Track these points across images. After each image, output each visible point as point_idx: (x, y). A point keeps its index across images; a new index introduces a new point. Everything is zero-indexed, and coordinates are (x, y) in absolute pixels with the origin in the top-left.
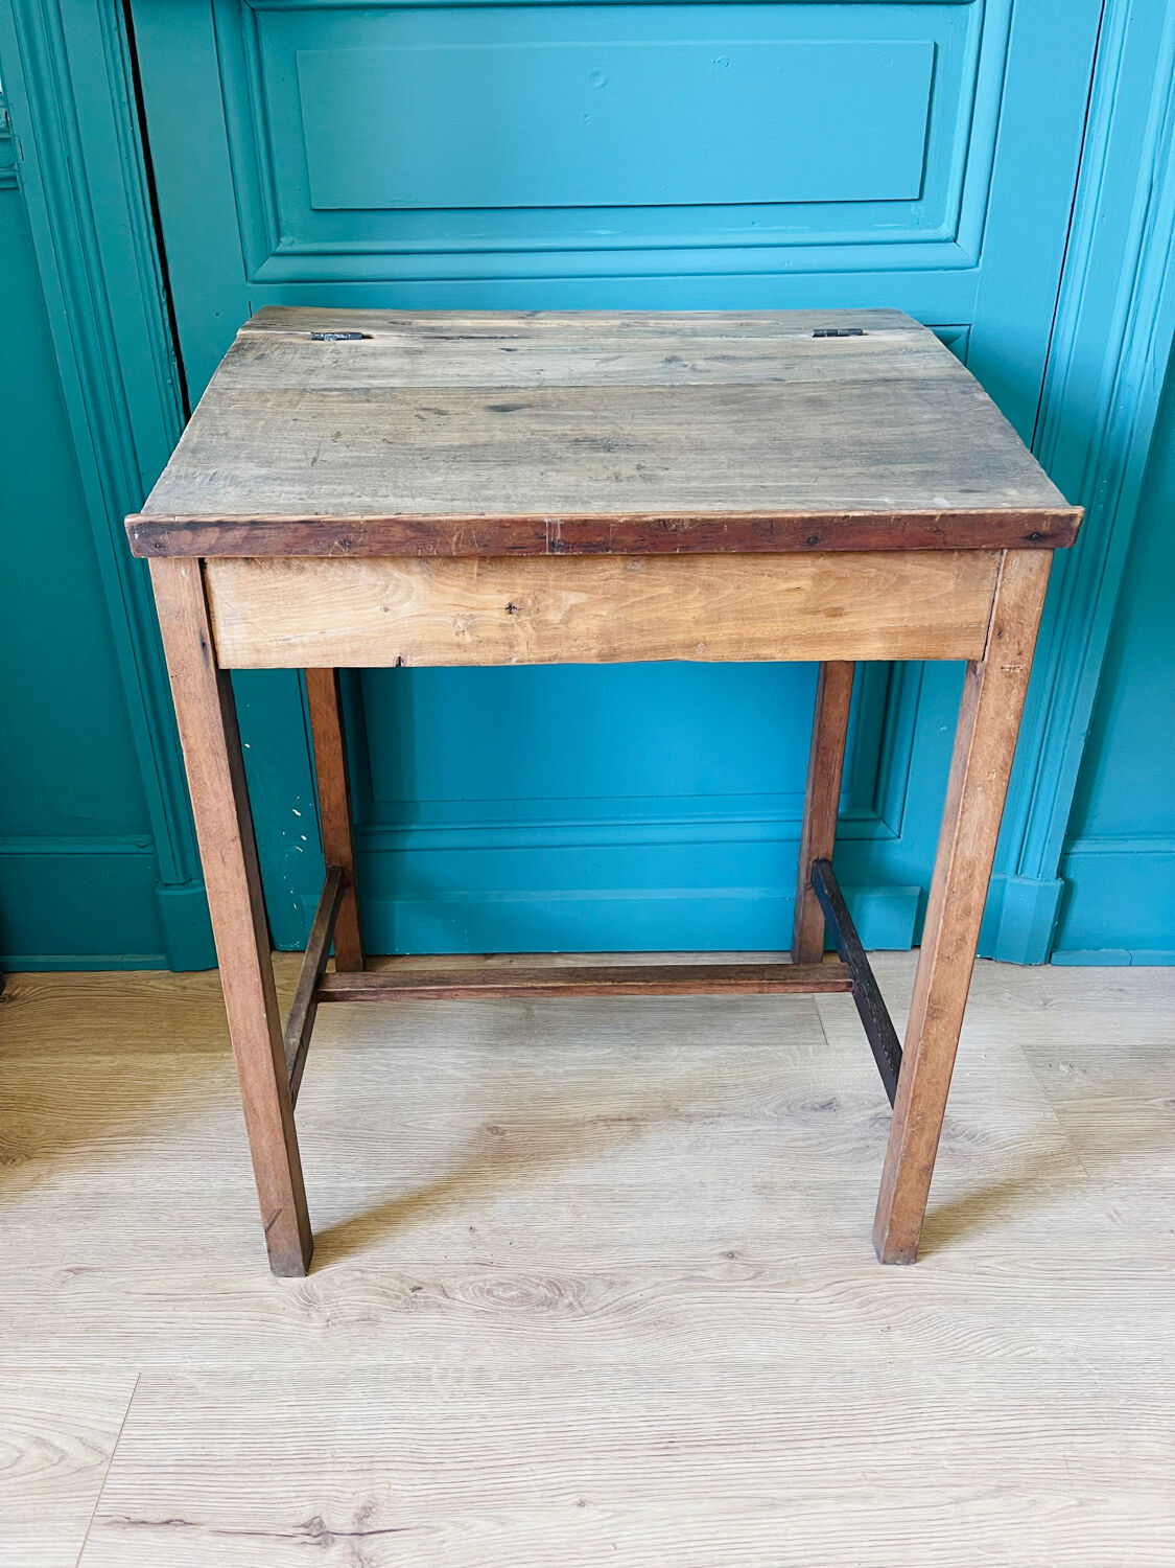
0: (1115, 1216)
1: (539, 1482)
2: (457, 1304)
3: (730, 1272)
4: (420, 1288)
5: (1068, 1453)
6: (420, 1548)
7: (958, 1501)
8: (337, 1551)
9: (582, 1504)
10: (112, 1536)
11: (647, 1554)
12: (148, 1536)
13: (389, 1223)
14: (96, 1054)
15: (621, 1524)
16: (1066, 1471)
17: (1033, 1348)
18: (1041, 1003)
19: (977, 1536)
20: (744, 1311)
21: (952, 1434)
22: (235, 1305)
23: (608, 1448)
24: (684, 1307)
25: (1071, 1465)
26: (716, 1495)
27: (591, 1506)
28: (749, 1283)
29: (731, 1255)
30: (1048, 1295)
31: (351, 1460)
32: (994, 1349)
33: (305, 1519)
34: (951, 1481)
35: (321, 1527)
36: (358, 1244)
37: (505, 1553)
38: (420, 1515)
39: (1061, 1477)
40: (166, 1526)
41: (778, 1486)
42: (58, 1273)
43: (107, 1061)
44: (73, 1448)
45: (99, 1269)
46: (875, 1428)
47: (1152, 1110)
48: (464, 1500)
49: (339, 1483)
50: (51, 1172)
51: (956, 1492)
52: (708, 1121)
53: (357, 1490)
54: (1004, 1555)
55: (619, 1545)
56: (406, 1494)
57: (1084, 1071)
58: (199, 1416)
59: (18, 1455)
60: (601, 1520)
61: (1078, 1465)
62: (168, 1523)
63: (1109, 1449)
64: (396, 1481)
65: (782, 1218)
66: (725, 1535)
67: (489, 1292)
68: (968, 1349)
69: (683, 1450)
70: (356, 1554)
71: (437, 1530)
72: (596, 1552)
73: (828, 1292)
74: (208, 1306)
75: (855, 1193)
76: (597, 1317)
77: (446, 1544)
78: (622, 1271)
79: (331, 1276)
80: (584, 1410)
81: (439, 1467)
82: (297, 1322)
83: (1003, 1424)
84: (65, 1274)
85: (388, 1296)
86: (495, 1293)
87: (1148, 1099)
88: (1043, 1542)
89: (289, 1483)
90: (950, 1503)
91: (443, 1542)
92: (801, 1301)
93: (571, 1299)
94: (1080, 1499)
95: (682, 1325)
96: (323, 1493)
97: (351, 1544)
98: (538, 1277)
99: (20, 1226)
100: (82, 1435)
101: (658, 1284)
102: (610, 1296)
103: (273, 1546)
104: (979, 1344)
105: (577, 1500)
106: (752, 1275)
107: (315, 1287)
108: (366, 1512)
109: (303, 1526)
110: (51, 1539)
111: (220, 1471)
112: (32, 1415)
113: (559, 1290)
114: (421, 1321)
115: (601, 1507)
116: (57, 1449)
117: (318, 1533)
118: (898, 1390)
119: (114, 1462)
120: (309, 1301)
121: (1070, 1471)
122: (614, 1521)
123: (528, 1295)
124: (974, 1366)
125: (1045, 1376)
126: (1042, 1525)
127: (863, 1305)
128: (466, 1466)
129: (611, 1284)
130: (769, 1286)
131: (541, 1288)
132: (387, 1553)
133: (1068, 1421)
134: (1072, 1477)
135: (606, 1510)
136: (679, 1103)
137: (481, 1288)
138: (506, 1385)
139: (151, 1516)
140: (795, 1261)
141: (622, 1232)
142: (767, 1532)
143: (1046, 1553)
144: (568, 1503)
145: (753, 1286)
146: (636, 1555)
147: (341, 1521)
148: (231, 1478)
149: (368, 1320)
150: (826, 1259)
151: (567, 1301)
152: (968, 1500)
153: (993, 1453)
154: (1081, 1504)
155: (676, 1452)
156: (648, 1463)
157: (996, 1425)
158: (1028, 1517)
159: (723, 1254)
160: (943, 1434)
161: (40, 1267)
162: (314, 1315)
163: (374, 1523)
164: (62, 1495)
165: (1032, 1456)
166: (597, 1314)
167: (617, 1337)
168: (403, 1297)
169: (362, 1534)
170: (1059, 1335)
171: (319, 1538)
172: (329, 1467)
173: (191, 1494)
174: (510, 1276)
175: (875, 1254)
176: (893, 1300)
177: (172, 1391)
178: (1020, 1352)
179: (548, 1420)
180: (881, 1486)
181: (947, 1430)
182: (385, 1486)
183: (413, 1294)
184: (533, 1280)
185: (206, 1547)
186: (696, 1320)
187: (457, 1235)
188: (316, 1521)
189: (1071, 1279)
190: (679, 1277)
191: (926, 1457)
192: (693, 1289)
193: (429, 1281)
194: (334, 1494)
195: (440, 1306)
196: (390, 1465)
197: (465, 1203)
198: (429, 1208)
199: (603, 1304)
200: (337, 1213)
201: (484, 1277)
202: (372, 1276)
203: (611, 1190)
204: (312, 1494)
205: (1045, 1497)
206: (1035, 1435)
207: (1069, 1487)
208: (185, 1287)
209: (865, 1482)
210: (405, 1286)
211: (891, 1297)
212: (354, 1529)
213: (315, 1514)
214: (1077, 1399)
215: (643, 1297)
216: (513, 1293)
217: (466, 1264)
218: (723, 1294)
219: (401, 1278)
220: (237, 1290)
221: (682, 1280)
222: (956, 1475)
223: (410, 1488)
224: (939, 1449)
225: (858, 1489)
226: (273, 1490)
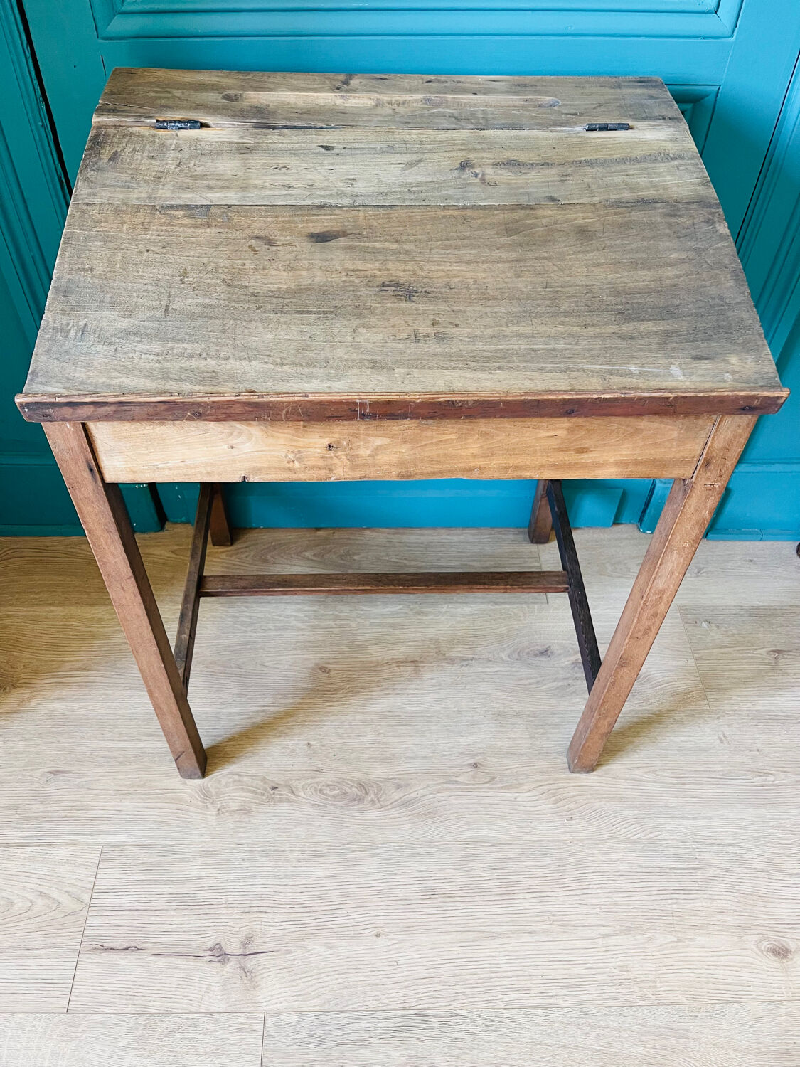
0: (723, 738)
1: (352, 921)
2: (300, 799)
3: (474, 777)
4: (277, 788)
5: (674, 906)
6: (280, 964)
7: (604, 936)
8: (231, 966)
9: (378, 935)
10: (93, 958)
11: (416, 968)
12: (115, 958)
13: (255, 740)
14: (52, 605)
15: (401, 948)
16: (671, 918)
17: (660, 833)
18: (696, 571)
19: (614, 960)
20: (482, 806)
21: (603, 891)
22: (159, 798)
23: (394, 898)
24: (444, 803)
25: (675, 914)
26: (459, 929)
27: (384, 936)
28: (486, 785)
29: (475, 766)
30: (673, 795)
31: (237, 906)
32: (635, 833)
33: (210, 944)
34: (601, 922)
35: (221, 950)
36: (237, 755)
37: (332, 967)
38: (279, 942)
39: (668, 921)
40: (127, 951)
41: (497, 924)
42: (43, 775)
43: (59, 611)
44: (64, 899)
45: (70, 772)
46: (558, 886)
47: (759, 658)
48: (307, 932)
49: (230, 921)
50: (30, 698)
51: (603, 930)
52: (464, 663)
53: (241, 925)
54: (630, 973)
55: (399, 963)
56: (272, 928)
57: (718, 627)
58: (142, 875)
59: (30, 904)
60: (389, 946)
61: (680, 914)
62: (127, 949)
63: (700, 904)
64: (265, 920)
65: (510, 738)
66: (464, 956)
67: (321, 791)
68: (621, 832)
69: (440, 900)
70: (242, 968)
71: (290, 952)
72: (385, 967)
73: (535, 793)
74: (142, 799)
75: (557, 720)
76: (388, 809)
77: (296, 961)
78: (406, 776)
79: (221, 777)
80: (380, 873)
81: (291, 910)
82: (200, 811)
83: (636, 885)
84: (48, 775)
85: (256, 793)
86: (324, 792)
87: (756, 649)
88: (653, 965)
89: (200, 921)
90: (599, 938)
91: (295, 960)
92: (518, 799)
93: (372, 796)
94: (678, 937)
95: (442, 815)
96: (222, 928)
97: (239, 961)
98: (351, 781)
99: (14, 739)
100: (70, 889)
101: (428, 786)
102: (397, 795)
103: (192, 963)
104: (627, 829)
105: (375, 932)
106: (488, 780)
107: (209, 785)
108: (247, 941)
109: (210, 950)
110: (56, 960)
111: (158, 913)
112: (37, 876)
113: (365, 790)
114: (278, 811)
115: (390, 937)
116: (54, 900)
117: (219, 954)
118: (573, 861)
119: (90, 908)
120: (206, 796)
121: (674, 917)
122: (397, 946)
123: (345, 793)
124: (622, 845)
125: (666, 852)
126: (654, 954)
127: (557, 802)
128: (308, 909)
129: (398, 787)
130: (499, 788)
131: (353, 789)
132: (260, 968)
133: (676, 884)
134: (675, 922)
135: (393, 939)
136: (446, 649)
137: (315, 788)
138: (332, 856)
139: (116, 945)
140: (515, 770)
141: (406, 748)
142: (488, 954)
143: (654, 972)
144: (369, 934)
145: (488, 788)
146: (409, 969)
147: (233, 946)
148: (164, 918)
150: (535, 769)
151: (370, 798)
152: (610, 936)
153: (628, 905)
154: (679, 940)
155: (435, 901)
156: (418, 908)
157: (632, 885)
158: (646, 948)
159: (470, 765)
160: (599, 891)
161: (32, 770)
162: (210, 806)
163: (252, 948)
164: (60, 931)
165: (652, 907)
166: (389, 807)
167: (401, 823)
168: (266, 794)
169: (246, 955)
170: (677, 824)
171: (220, 958)
172: (224, 911)
173: (140, 929)
174: (334, 779)
175: (567, 765)
176: (577, 798)
177: (124, 859)
178: (652, 835)
179: (357, 879)
180: (558, 925)
181: (601, 888)
182: (259, 923)
183: (272, 792)
184: (349, 782)
185: (152, 965)
186: (452, 812)
187: (299, 749)
188: (217, 946)
189: (689, 784)
190: (441, 781)
191: (586, 906)
192: (450, 789)
193: (282, 783)
194: (228, 928)
195: (289, 800)
196: (262, 909)
197: (305, 725)
198: (281, 728)
199: (392, 801)
200: (221, 732)
201: (317, 780)
202: (245, 779)
203: (400, 716)
204: (215, 928)
205: (657, 935)
206: (655, 893)
207: (673, 929)
208: (126, 785)
209: (549, 923)
210: (266, 786)
211: (574, 796)
212: (240, 952)
213: (217, 942)
214: (684, 869)
215: (419, 796)
216: (336, 792)
217: (306, 770)
218: (469, 793)
219: (264, 780)
220: (160, 788)
221: (444, 783)
222: (604, 919)
223: (274, 924)
224: (594, 901)
225: (544, 927)
226: (190, 926)
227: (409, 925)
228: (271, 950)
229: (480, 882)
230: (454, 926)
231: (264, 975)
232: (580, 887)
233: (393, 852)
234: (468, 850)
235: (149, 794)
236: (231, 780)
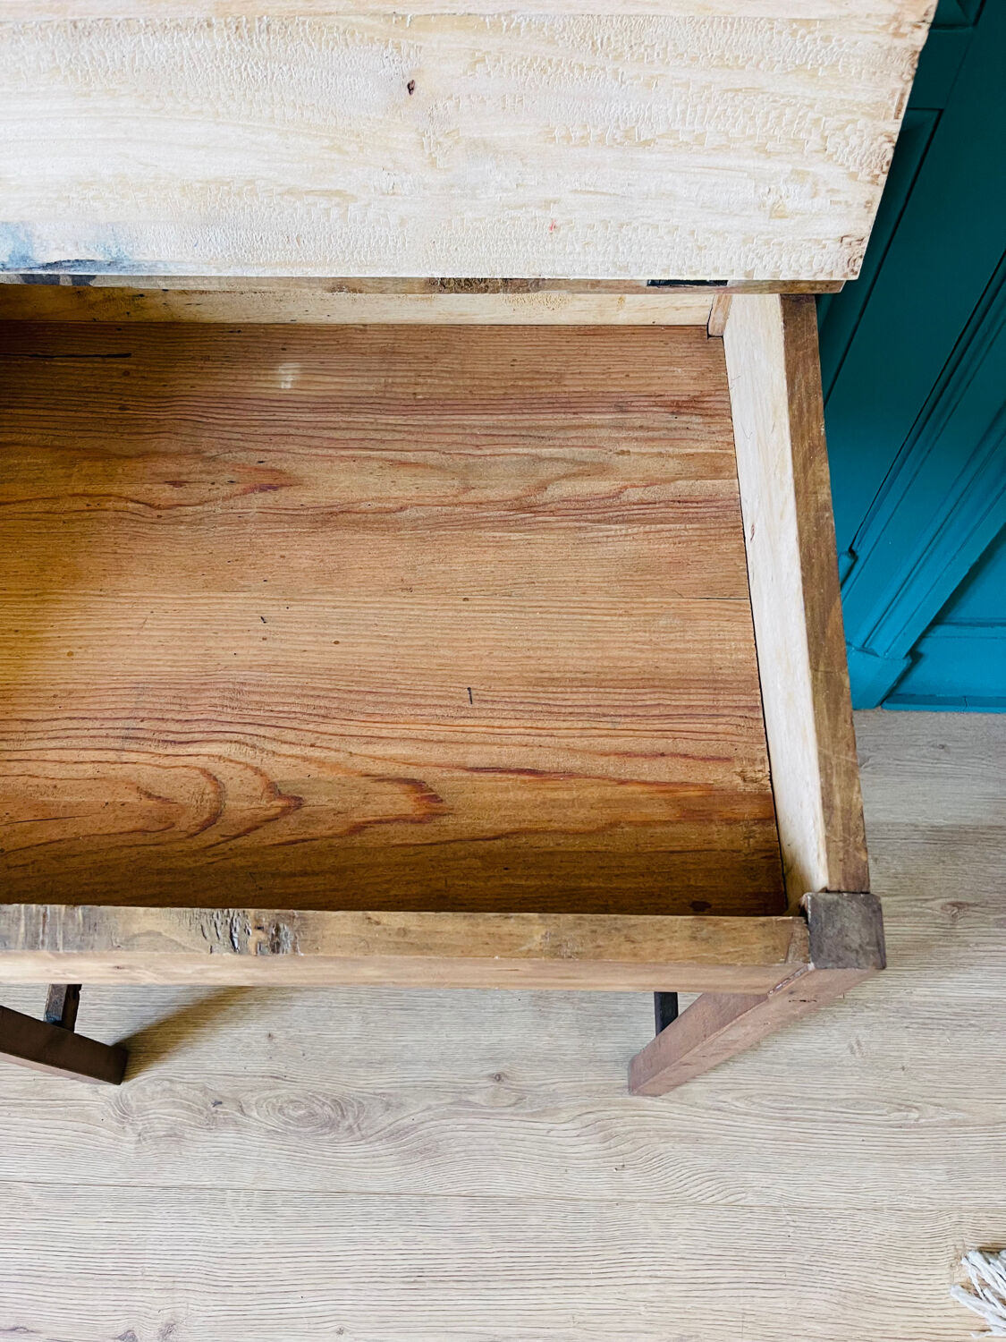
0: (856, 1047)
1: (307, 1310)
2: (251, 1122)
3: (495, 1096)
4: (221, 1103)
5: (748, 1307)
9: (340, 1332)
13: (197, 1026)
16: (740, 1324)
17: (744, 1195)
21: (655, 1281)
22: (59, 1113)
23: (367, 1280)
24: (448, 1134)
25: (748, 1318)
26: (449, 1329)
27: (348, 1334)
28: (509, 1110)
29: (498, 1078)
30: (772, 1137)
31: (157, 1279)
32: (708, 1195)
33: (121, 1331)
34: (642, 1327)
36: (170, 1050)
38: (211, 1334)
39: (736, 1329)
40: (13, 1333)
41: (501, 1324)
46: (591, 1271)
47: (927, 915)
48: (247, 1323)
49: (147, 1299)
53: (162, 1307)
56: (201, 1314)
58: (34, 1227)
61: (753, 1319)
62: (14, 1330)
63: (783, 1305)
64: (193, 1302)
65: (551, 1036)
67: (281, 1110)
68: (687, 1193)
69: (428, 1285)
73: (577, 1124)
74: (37, 1112)
76: (370, 1142)
78: (398, 1091)
79: (144, 1084)
80: (351, 1241)
81: (227, 1290)
82: (113, 1135)
83: (699, 1274)
85: (192, 1111)
86: (286, 1112)
87: (926, 900)
89: (108, 1297)
92: (552, 1133)
93: (351, 1121)
95: (445, 1154)
96: (136, 1309)
98: (324, 1095)
101: (429, 1108)
102: (384, 1120)
104: (698, 1188)
105: (337, 1328)
106: (513, 1101)
107: (128, 1096)
108: (168, 1330)
109: (119, 1338)
111: (54, 1282)
113: (342, 1110)
114: (220, 1139)
115: (356, 1336)
118: (618, 1233)
120: (124, 1112)
121: (745, 1325)
123: (313, 1115)
124: (688, 1211)
125: (749, 1226)
127: (605, 1139)
128: (248, 1290)
129: (388, 1106)
130: (527, 1115)
131: (326, 1108)
133: (756, 1274)
134: (745, 1330)
137: (274, 1105)
138: (288, 1211)
139: (2, 1323)
140: (554, 1087)
141: (404, 1046)
144: (329, 1330)
145: (512, 1114)
147: (149, 1336)
148: (62, 1290)
149: (174, 1136)
150: (581, 1086)
151: (347, 1123)
153: (684, 1302)
155: (422, 1286)
156: (399, 1293)
159: (490, 1076)
160: (648, 1281)
162: (128, 1128)
163: (175, 1339)
165: (716, 1307)
166: (372, 1139)
167: (387, 1165)
168: (206, 1112)
170: (770, 1182)
172: (140, 1285)
173: (31, 1303)
174: (300, 1092)
175: (626, 1082)
176: (633, 1135)
177: (11, 1200)
180: (585, 1329)
181: (652, 1276)
182: (185, 1305)
183: (214, 1109)
184: (320, 1097)
186: (457, 1149)
187: (256, 1042)
188: (129, 1334)
189: (796, 1120)
190: (449, 1100)
191: (627, 1303)
192: (457, 1114)
193: (228, 1095)
194: (144, 1309)
195: (236, 1123)
196: (190, 1286)
197: (265, 1004)
198: (232, 1008)
199: (377, 1129)
200: (150, 1011)
201: (278, 1092)
202: (179, 1087)
204: (127, 1308)
206: (723, 1286)
208: (16, 1091)
209: (572, 1324)
210: (206, 1099)
211: (631, 1132)
213: (129, 1328)
214: (768, 1252)
215: (414, 1122)
216: (302, 1112)
217: (263, 1077)
218: (485, 1122)
219: (204, 1090)
220: (60, 1097)
221: (451, 1104)
222: (650, 1322)
223: (204, 1308)
224: (640, 1296)
225: (564, 1331)
226: (96, 1302)
227: (383, 1319)
229: (484, 1261)
230: (443, 1324)
232: (621, 1274)
233: (371, 1209)
234: (475, 1210)
235: (46, 1106)
236: (159, 1088)
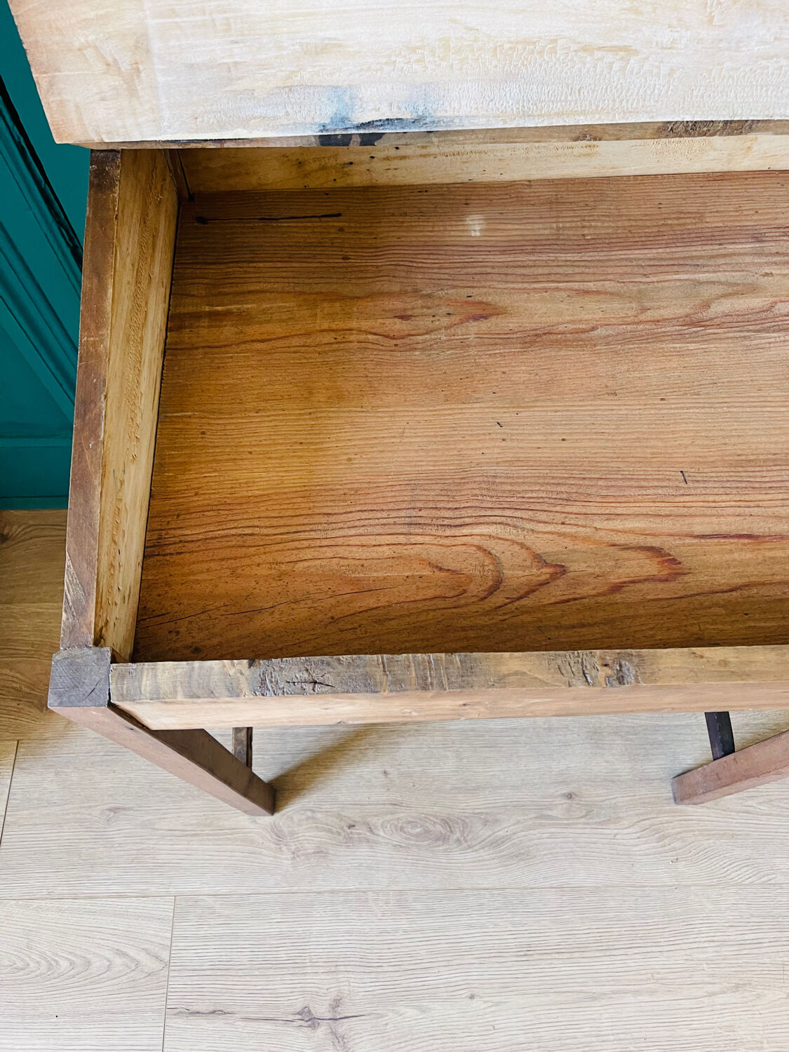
2: (380, 839)
3: (569, 810)
4: (354, 826)
5: (786, 959)
6: (374, 1029)
7: (711, 995)
8: (322, 1031)
9: (472, 997)
10: (180, 1022)
11: (514, 1033)
12: (203, 1023)
13: (327, 768)
16: (782, 972)
17: (774, 876)
19: (720, 1020)
20: (578, 845)
21: (712, 944)
22: (229, 839)
23: (487, 955)
24: (537, 841)
25: (786, 968)
28: (583, 820)
29: (570, 796)
32: (746, 877)
33: (298, 1008)
34: (707, 980)
35: (310, 1013)
36: (308, 787)
39: (778, 977)
40: (213, 1015)
42: (102, 813)
44: (142, 957)
45: (130, 809)
48: (398, 993)
51: (710, 988)
53: (329, 986)
55: (496, 1027)
58: (220, 930)
59: (108, 963)
60: (485, 1008)
62: (213, 1012)
64: (353, 980)
65: (607, 762)
67: (402, 829)
68: (730, 877)
69: (536, 957)
70: (334, 1033)
71: (382, 1016)
72: (481, 1031)
73: (636, 828)
74: (210, 840)
75: (660, 738)
76: (476, 851)
77: (388, 1027)
78: (492, 811)
79: (293, 812)
80: (470, 926)
81: (379, 969)
82: (274, 854)
84: (108, 813)
85: (332, 832)
86: (406, 830)
88: (761, 1024)
89: (285, 982)
90: (704, 995)
91: (387, 1024)
92: (618, 837)
93: (458, 834)
95: (535, 856)
96: (308, 989)
97: (329, 1025)
98: (434, 816)
99: (66, 770)
100: (146, 947)
101: (518, 822)
102: (485, 833)
103: (282, 1028)
104: (739, 872)
106: (584, 813)
107: (281, 824)
108: (337, 1003)
109: (299, 1013)
110: (143, 1025)
111: (240, 973)
112: (111, 931)
113: (450, 825)
115: (483, 1001)
116: (133, 959)
117: (309, 1019)
118: (679, 910)
119: (171, 968)
120: (279, 836)
121: (785, 972)
122: (493, 1009)
123: (427, 831)
124: (732, 890)
125: (779, 898)
127: (660, 840)
129: (485, 823)
130: (596, 823)
131: (437, 826)
132: (353, 1033)
135: (488, 1002)
137: (396, 825)
139: (202, 1008)
140: (614, 801)
141: (492, 775)
145: (585, 824)
146: (507, 1033)
147: (321, 1010)
148: (248, 979)
149: (321, 853)
151: (455, 837)
152: (716, 994)
153: (737, 959)
155: (530, 958)
159: (563, 795)
160: (706, 945)
161: (90, 807)
162: (284, 848)
163: (342, 1011)
164: (143, 993)
165: (761, 961)
166: (477, 847)
167: (490, 867)
168: (343, 834)
169: (336, 1019)
171: (310, 1023)
172: (309, 970)
175: (671, 795)
176: (682, 835)
177: (199, 911)
179: (447, 934)
180: (662, 984)
182: (347, 983)
183: (349, 831)
184: (431, 818)
185: (241, 1030)
186: (545, 853)
187: (375, 778)
188: (306, 1010)
190: (533, 815)
191: (692, 962)
192: (541, 825)
193: (359, 819)
194: (315, 989)
195: (368, 841)
196: (349, 969)
197: (379, 748)
198: (353, 753)
199: (479, 840)
200: (288, 758)
201: (398, 816)
202: (319, 815)
203: (483, 736)
204: (302, 989)
205: (766, 992)
206: (765, 945)
207: (783, 985)
209: (652, 981)
210: (343, 824)
211: (680, 833)
212: (329, 1016)
213: (304, 1006)
215: (508, 833)
216: (419, 830)
217: (384, 804)
218: (562, 831)
219: (339, 816)
220: (228, 827)
221: (536, 818)
222: (713, 975)
224: (701, 956)
226: (276, 987)
227: (504, 985)
228: (361, 1014)
229: (578, 936)
231: (357, 1041)
232: (687, 941)
233: (483, 901)
234: (564, 898)
235: (217, 835)
236: (303, 817)
